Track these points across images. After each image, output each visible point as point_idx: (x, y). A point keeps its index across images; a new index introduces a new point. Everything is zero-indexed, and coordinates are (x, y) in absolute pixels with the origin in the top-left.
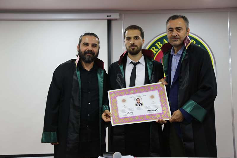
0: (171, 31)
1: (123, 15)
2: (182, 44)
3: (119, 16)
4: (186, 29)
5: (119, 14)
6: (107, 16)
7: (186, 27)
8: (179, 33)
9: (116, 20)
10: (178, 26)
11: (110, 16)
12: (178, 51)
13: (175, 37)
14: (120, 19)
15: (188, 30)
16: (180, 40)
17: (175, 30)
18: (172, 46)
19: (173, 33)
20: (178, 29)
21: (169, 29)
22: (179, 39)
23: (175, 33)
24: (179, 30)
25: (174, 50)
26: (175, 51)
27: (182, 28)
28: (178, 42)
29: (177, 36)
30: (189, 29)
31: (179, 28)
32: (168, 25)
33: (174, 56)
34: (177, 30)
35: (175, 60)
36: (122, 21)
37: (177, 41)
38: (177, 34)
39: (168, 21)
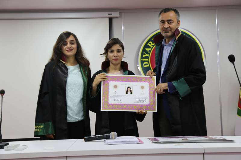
0: (163, 23)
1: (123, 14)
2: (173, 35)
3: (119, 14)
4: (177, 22)
5: (119, 12)
6: (109, 15)
7: (177, 20)
8: (170, 25)
9: (117, 18)
10: (169, 19)
11: (111, 14)
12: (169, 41)
13: (166, 29)
14: (120, 17)
15: (178, 22)
16: (171, 32)
17: (166, 23)
18: (163, 37)
19: (165, 25)
20: (169, 21)
21: (161, 21)
22: (170, 30)
23: (167, 25)
24: (171, 22)
25: (165, 40)
26: (167, 41)
27: (173, 20)
28: (169, 34)
29: (168, 28)
30: (180, 21)
31: (171, 20)
32: (160, 18)
33: (165, 46)
34: (168, 23)
35: (167, 50)
36: (122, 19)
37: (168, 32)
38: (168, 26)
39: (160, 13)
